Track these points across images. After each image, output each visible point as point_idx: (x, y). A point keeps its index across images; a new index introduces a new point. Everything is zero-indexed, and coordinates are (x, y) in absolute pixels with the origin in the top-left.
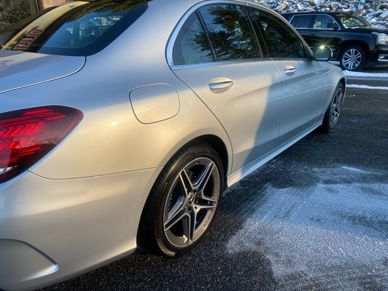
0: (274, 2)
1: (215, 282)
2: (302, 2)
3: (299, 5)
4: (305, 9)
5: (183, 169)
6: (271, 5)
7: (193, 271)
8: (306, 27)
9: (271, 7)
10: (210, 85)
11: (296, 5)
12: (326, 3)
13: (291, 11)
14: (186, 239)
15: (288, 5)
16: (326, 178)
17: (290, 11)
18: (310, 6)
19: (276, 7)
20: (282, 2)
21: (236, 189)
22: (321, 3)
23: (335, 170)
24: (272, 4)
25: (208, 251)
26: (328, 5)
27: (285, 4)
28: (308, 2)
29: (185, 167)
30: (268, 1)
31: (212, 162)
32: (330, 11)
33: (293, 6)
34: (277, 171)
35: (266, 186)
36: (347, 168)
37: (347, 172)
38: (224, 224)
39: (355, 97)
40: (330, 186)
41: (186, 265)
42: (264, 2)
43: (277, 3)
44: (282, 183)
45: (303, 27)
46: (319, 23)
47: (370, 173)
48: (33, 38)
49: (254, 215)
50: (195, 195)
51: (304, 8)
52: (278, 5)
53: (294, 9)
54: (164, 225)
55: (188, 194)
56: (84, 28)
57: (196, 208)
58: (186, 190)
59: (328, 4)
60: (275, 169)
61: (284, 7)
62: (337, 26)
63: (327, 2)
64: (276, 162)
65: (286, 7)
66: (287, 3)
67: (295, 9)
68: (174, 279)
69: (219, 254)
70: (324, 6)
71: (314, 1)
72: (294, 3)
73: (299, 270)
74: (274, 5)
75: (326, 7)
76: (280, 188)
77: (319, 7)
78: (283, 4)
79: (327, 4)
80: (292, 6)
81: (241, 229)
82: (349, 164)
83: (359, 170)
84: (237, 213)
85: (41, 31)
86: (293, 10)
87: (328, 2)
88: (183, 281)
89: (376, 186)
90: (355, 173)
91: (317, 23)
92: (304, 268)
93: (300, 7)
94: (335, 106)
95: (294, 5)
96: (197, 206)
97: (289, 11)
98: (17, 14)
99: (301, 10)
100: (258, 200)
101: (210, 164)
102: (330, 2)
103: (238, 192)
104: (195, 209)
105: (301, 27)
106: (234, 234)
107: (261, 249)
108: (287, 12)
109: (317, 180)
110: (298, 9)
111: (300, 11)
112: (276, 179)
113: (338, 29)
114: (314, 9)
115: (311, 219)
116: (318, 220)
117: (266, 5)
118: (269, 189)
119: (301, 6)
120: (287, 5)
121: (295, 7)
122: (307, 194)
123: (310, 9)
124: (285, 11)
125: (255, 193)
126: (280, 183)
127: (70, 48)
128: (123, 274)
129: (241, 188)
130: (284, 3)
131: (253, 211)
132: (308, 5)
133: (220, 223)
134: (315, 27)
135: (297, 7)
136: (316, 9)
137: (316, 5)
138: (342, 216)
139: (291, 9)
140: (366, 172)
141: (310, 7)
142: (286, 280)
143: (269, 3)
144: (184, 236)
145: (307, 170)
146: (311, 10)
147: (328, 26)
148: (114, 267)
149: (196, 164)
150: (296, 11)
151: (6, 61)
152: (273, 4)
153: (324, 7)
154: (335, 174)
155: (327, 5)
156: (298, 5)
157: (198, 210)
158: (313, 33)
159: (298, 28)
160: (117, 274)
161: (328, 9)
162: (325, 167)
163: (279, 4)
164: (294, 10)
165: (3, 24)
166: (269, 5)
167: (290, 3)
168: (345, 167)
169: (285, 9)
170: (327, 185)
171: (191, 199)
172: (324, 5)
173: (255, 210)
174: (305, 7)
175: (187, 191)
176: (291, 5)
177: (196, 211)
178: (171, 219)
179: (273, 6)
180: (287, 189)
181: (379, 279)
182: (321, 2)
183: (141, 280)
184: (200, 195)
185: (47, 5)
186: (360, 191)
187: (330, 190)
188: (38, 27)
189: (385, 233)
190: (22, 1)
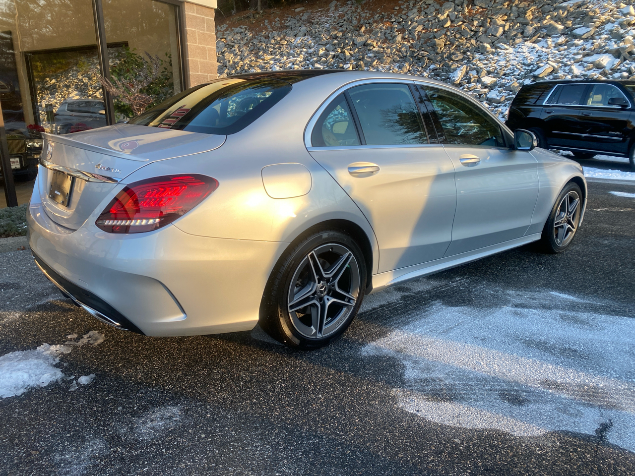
0: (533, 63)
1: (338, 375)
2: (580, 63)
3: (576, 67)
4: (586, 73)
5: (313, 252)
6: (527, 68)
7: (318, 364)
8: (576, 104)
9: (527, 70)
10: (349, 168)
11: (571, 67)
12: (622, 65)
13: (562, 77)
14: (314, 331)
15: (557, 67)
16: (519, 302)
17: (559, 76)
18: (595, 69)
19: (535, 70)
20: (547, 63)
21: (395, 302)
22: (613, 65)
23: (536, 295)
24: (529, 65)
25: (339, 351)
26: (626, 68)
27: (551, 65)
28: (591, 63)
29: (315, 250)
30: (523, 62)
31: (350, 252)
32: (628, 77)
33: (564, 70)
34: (456, 289)
35: (433, 302)
36: (557, 294)
37: (553, 298)
38: (366, 331)
39: (630, 211)
40: (518, 310)
41: (312, 359)
42: (517, 63)
43: (537, 64)
44: (456, 302)
45: (571, 103)
46: (598, 97)
47: (587, 302)
48: (177, 118)
49: (407, 327)
50: (328, 285)
51: (583, 72)
52: (539, 67)
53: (566, 74)
54: (289, 305)
55: (319, 283)
56: (241, 100)
57: (328, 299)
58: (316, 278)
59: (627, 66)
60: (455, 287)
61: (550, 70)
62: (625, 103)
63: (624, 63)
64: (460, 280)
65: (553, 70)
66: (554, 64)
67: (568, 73)
68: (296, 368)
69: (351, 354)
70: (619, 69)
71: (601, 62)
72: (566, 64)
73: (434, 376)
74: (532, 68)
75: (622, 71)
76: (452, 306)
77: (610, 71)
78: (548, 66)
79: (624, 66)
80: (563, 68)
81: (384, 337)
82: (563, 290)
83: (572, 298)
84: (385, 324)
85: (188, 110)
86: (564, 75)
87: (627, 64)
88: (305, 370)
89: (584, 316)
90: (565, 300)
91: (595, 96)
92: (441, 376)
93: (577, 70)
94: (564, 215)
95: (567, 68)
96: (329, 298)
97: (556, 76)
98: (156, 84)
99: (579, 75)
100: (417, 315)
101: (347, 254)
102: (630, 63)
103: (396, 305)
104: (326, 301)
105: (567, 102)
106: (374, 341)
107: (400, 356)
108: (554, 79)
109: (506, 302)
110: (573, 73)
111: (576, 76)
112: (451, 298)
113: (627, 106)
114: (600, 74)
115: (475, 337)
116: (484, 340)
117: (519, 67)
118: (437, 305)
119: (579, 70)
120: (553, 66)
121: (568, 71)
122: (484, 315)
123: (594, 74)
124: (551, 77)
125: (416, 308)
126: (454, 301)
127: (214, 127)
128: (245, 359)
129: (401, 301)
130: (549, 64)
131: (406, 323)
132: (591, 67)
133: (362, 330)
134: (590, 103)
135: (571, 71)
136: (604, 74)
137: (605, 67)
138: (517, 338)
139: (561, 73)
140: (581, 301)
141: (594, 71)
142: (416, 382)
143: (524, 64)
144: (312, 327)
145: (497, 291)
146: (596, 75)
147: (610, 102)
148: (238, 352)
149: (330, 251)
150: (569, 77)
151: (137, 140)
152: (532, 66)
153: (619, 71)
154: (535, 299)
155: (623, 68)
156: (573, 67)
157: (330, 303)
158: (586, 112)
159: (563, 103)
160: (239, 357)
161: (626, 74)
162: (525, 291)
163: (541, 67)
164: (566, 76)
165: (143, 98)
166: (524, 67)
167: (560, 65)
168: (555, 293)
169: (551, 73)
170: (516, 309)
171: (323, 289)
172: (619, 67)
173: (408, 323)
174: (584, 70)
175: (318, 279)
176: (561, 67)
177: (328, 304)
178: (296, 302)
179: (530, 68)
180: (460, 308)
181: (525, 394)
182: (613, 62)
183: (262, 365)
184: (334, 286)
185: (194, 72)
186: (558, 318)
187: (516, 314)
188: (184, 106)
189: (563, 359)
190: (165, 68)
